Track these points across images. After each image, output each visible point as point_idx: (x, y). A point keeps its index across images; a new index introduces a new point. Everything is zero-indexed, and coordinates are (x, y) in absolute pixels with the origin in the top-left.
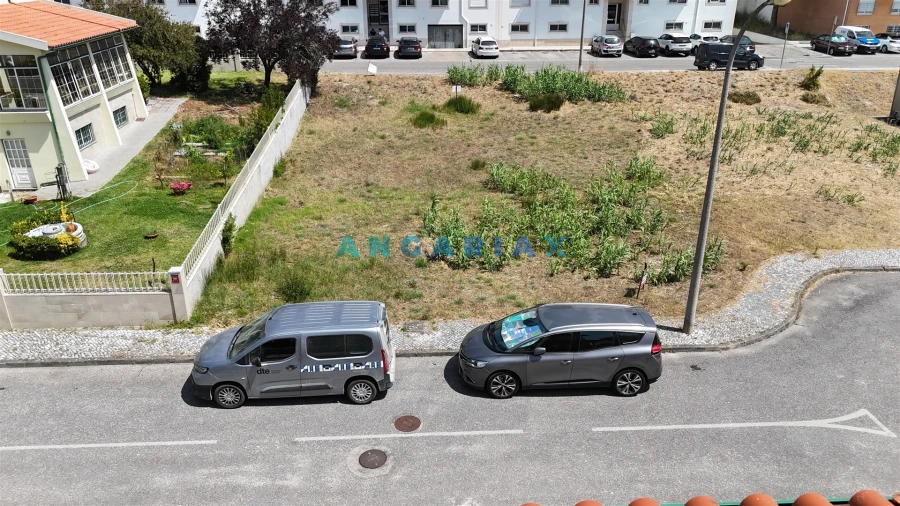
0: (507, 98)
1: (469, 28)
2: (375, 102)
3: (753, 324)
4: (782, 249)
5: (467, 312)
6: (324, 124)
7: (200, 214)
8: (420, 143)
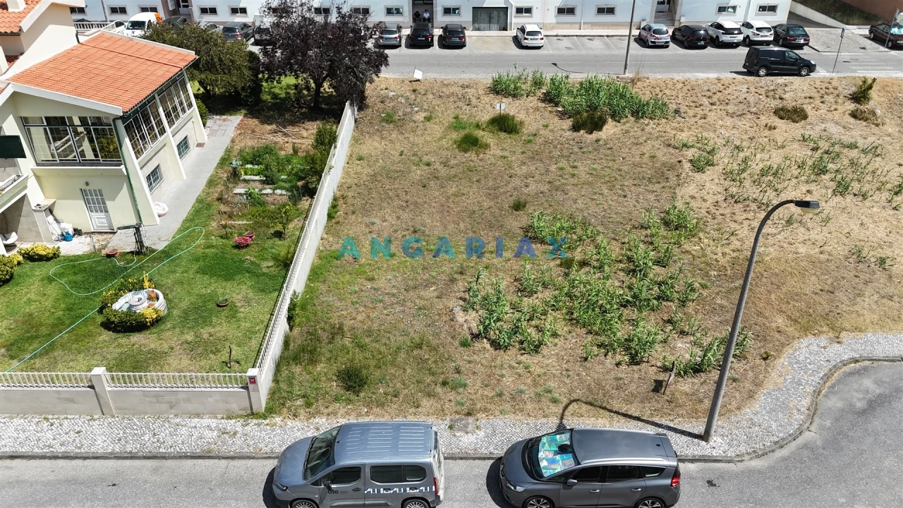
0: (551, 112)
1: (514, 10)
2: (420, 117)
3: (768, 431)
4: (806, 330)
5: (507, 406)
6: (372, 146)
7: (264, 274)
8: (464, 172)
